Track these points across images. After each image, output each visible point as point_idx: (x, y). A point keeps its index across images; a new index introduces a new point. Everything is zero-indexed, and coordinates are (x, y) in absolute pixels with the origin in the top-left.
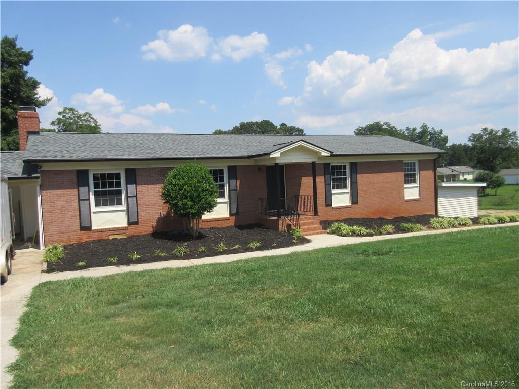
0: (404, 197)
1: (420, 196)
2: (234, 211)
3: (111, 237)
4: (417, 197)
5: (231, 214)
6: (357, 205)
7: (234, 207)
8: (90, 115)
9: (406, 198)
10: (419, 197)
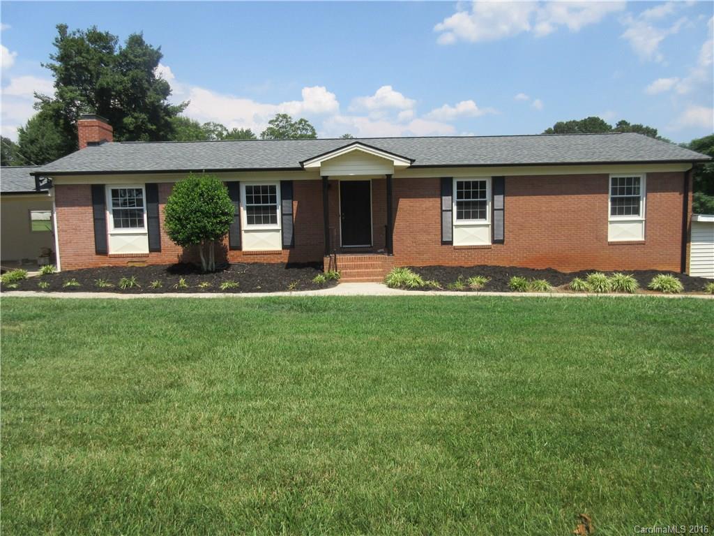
0: (607, 237)
1: (645, 236)
2: (288, 243)
3: (130, 265)
4: (641, 238)
5: (284, 247)
6: (502, 245)
7: (289, 236)
8: (306, 121)
9: (610, 240)
10: (643, 240)
